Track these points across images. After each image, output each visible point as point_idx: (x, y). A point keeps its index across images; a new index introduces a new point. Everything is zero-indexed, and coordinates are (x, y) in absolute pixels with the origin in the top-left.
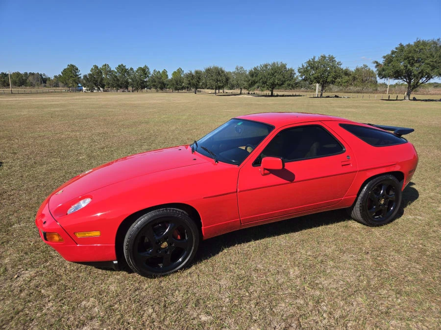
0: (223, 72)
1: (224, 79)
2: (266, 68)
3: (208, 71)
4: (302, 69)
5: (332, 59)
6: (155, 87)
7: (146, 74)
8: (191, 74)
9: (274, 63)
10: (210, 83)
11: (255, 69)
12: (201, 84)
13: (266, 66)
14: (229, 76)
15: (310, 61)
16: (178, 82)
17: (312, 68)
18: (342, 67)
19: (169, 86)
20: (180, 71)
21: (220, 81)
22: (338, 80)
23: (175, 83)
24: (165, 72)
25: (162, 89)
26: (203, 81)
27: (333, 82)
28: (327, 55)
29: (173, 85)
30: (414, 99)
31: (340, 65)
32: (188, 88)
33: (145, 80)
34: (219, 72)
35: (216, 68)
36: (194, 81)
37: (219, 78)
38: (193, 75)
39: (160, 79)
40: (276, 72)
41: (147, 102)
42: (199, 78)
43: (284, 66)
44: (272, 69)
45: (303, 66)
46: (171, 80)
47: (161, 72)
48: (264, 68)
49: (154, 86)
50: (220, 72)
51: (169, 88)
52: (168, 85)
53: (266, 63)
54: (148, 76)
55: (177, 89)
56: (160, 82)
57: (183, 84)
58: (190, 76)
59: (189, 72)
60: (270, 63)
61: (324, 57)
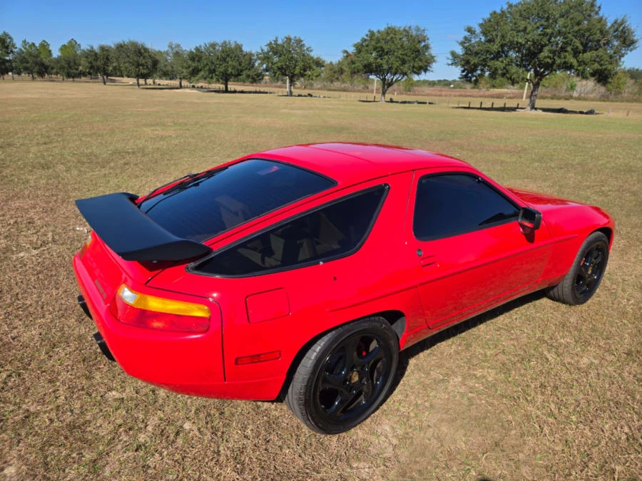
0: (146, 50)
1: (150, 63)
2: (214, 49)
3: (120, 47)
4: (261, 54)
5: (299, 41)
6: (29, 70)
7: (7, 47)
8: (92, 51)
9: (225, 42)
10: (126, 68)
11: (197, 49)
12: (111, 68)
13: (213, 45)
14: (158, 57)
15: (271, 43)
16: (72, 64)
17: (275, 53)
18: (312, 54)
19: (54, 71)
20: (73, 45)
21: (142, 65)
22: (308, 73)
23: (66, 66)
24: (44, 46)
25: (41, 74)
26: (115, 64)
27: (302, 75)
28: (292, 37)
29: (62, 68)
30: (391, 101)
31: (311, 51)
32: (90, 73)
33: (7, 58)
34: (140, 51)
35: (134, 44)
36: (99, 63)
37: (142, 61)
38: (96, 54)
39: (37, 56)
40: (228, 56)
41: (14, 96)
42: (108, 59)
43: (239, 47)
44: (223, 51)
45: (262, 50)
46: (58, 60)
47: (37, 45)
48: (211, 49)
49: (26, 69)
50: (143, 51)
51: (57, 74)
52: (53, 68)
53: (212, 42)
54: (12, 51)
55: (69, 75)
56: (36, 63)
57: (81, 68)
58: (91, 55)
59: (89, 48)
60: (219, 43)
61: (289, 39)
